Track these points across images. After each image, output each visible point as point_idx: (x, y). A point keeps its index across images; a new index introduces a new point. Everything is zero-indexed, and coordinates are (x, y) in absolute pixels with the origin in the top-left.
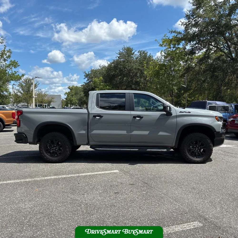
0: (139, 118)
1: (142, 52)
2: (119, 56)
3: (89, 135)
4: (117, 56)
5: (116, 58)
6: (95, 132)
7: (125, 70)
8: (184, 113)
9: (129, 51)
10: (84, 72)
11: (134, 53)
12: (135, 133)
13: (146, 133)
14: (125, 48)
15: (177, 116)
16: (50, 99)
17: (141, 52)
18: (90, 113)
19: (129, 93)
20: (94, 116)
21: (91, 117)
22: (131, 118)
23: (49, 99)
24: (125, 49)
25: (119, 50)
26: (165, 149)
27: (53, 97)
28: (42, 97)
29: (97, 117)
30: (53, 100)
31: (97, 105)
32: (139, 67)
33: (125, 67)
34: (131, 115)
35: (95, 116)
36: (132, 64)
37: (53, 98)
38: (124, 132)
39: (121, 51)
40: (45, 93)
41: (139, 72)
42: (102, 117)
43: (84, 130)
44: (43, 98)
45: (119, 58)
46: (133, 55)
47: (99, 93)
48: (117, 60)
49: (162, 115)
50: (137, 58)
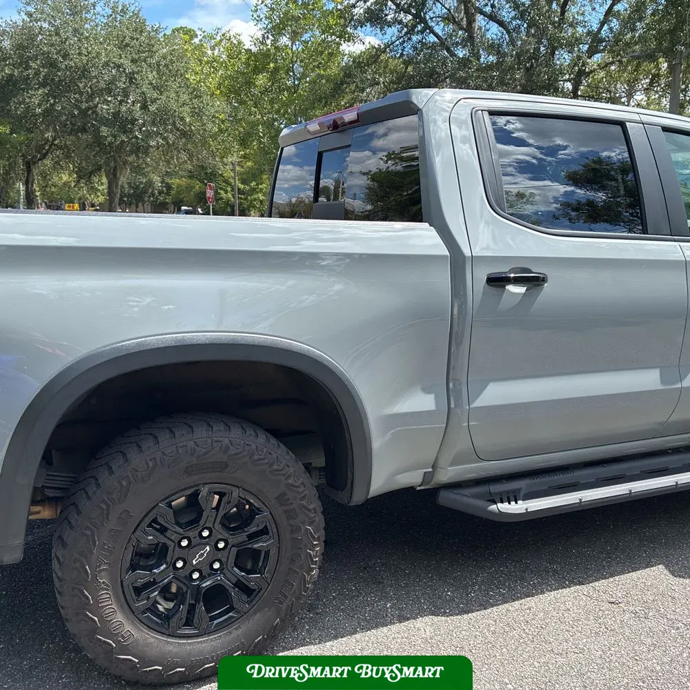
20: (491, 280)
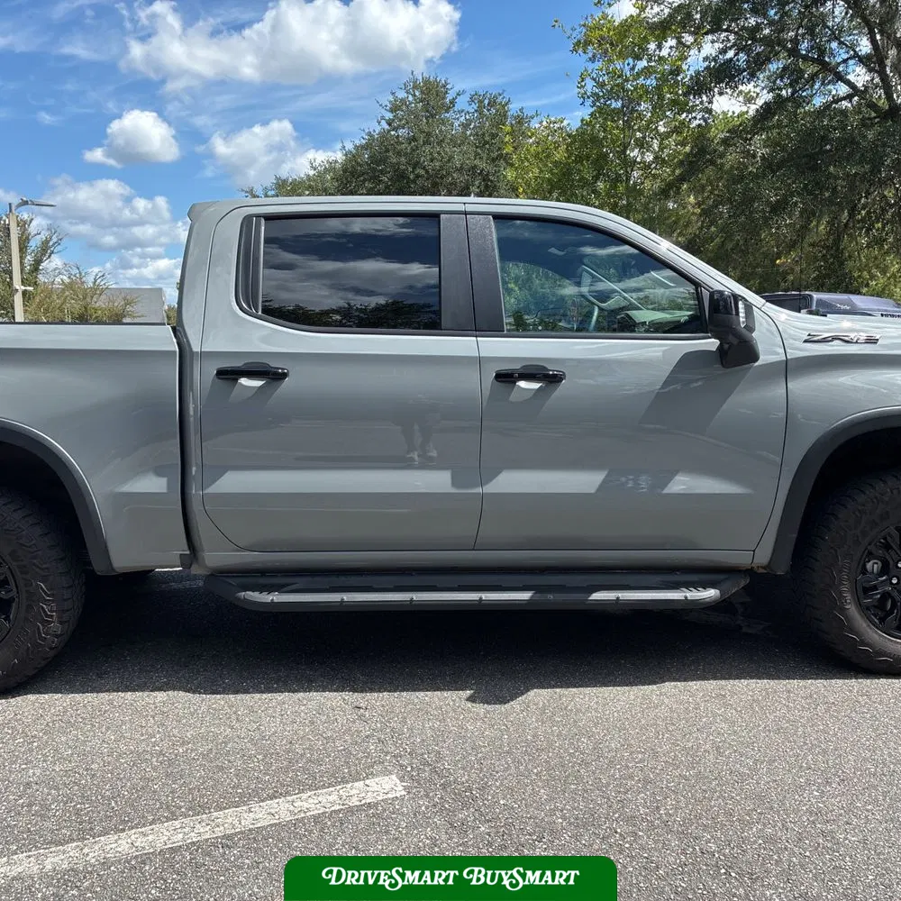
0: (535, 386)
1: (486, 102)
2: (389, 116)
3: (196, 507)
4: (383, 118)
5: (379, 123)
6: (233, 482)
7: (418, 176)
8: (836, 343)
9: (432, 96)
10: (247, 192)
11: (453, 102)
12: (511, 481)
13: (586, 481)
14: (415, 82)
15: (788, 369)
16: (119, 303)
17: (481, 102)
18: (196, 348)
19: (466, 213)
20: (222, 374)
21: (203, 376)
22: (478, 385)
23: (116, 304)
24: (415, 87)
25: (393, 94)
26: (705, 586)
27: (130, 297)
28: (84, 298)
29: (244, 381)
30: (129, 308)
31: (247, 293)
32: (477, 162)
33: (418, 163)
34: (480, 361)
35: (229, 375)
36: (447, 150)
37: (128, 303)
38: (437, 481)
39: (401, 94)
40: (96, 280)
41: (477, 183)
42: (284, 376)
43: (159, 472)
44: (89, 300)
45: (390, 125)
46: (447, 111)
47: (258, 216)
48: (384, 136)
49: (690, 360)
50: (465, 126)
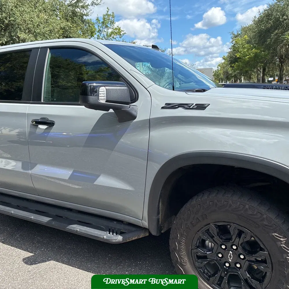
0: (45, 128)
8: (180, 109)
10: (231, 33)
12: (40, 170)
15: (151, 124)
22: (27, 125)
